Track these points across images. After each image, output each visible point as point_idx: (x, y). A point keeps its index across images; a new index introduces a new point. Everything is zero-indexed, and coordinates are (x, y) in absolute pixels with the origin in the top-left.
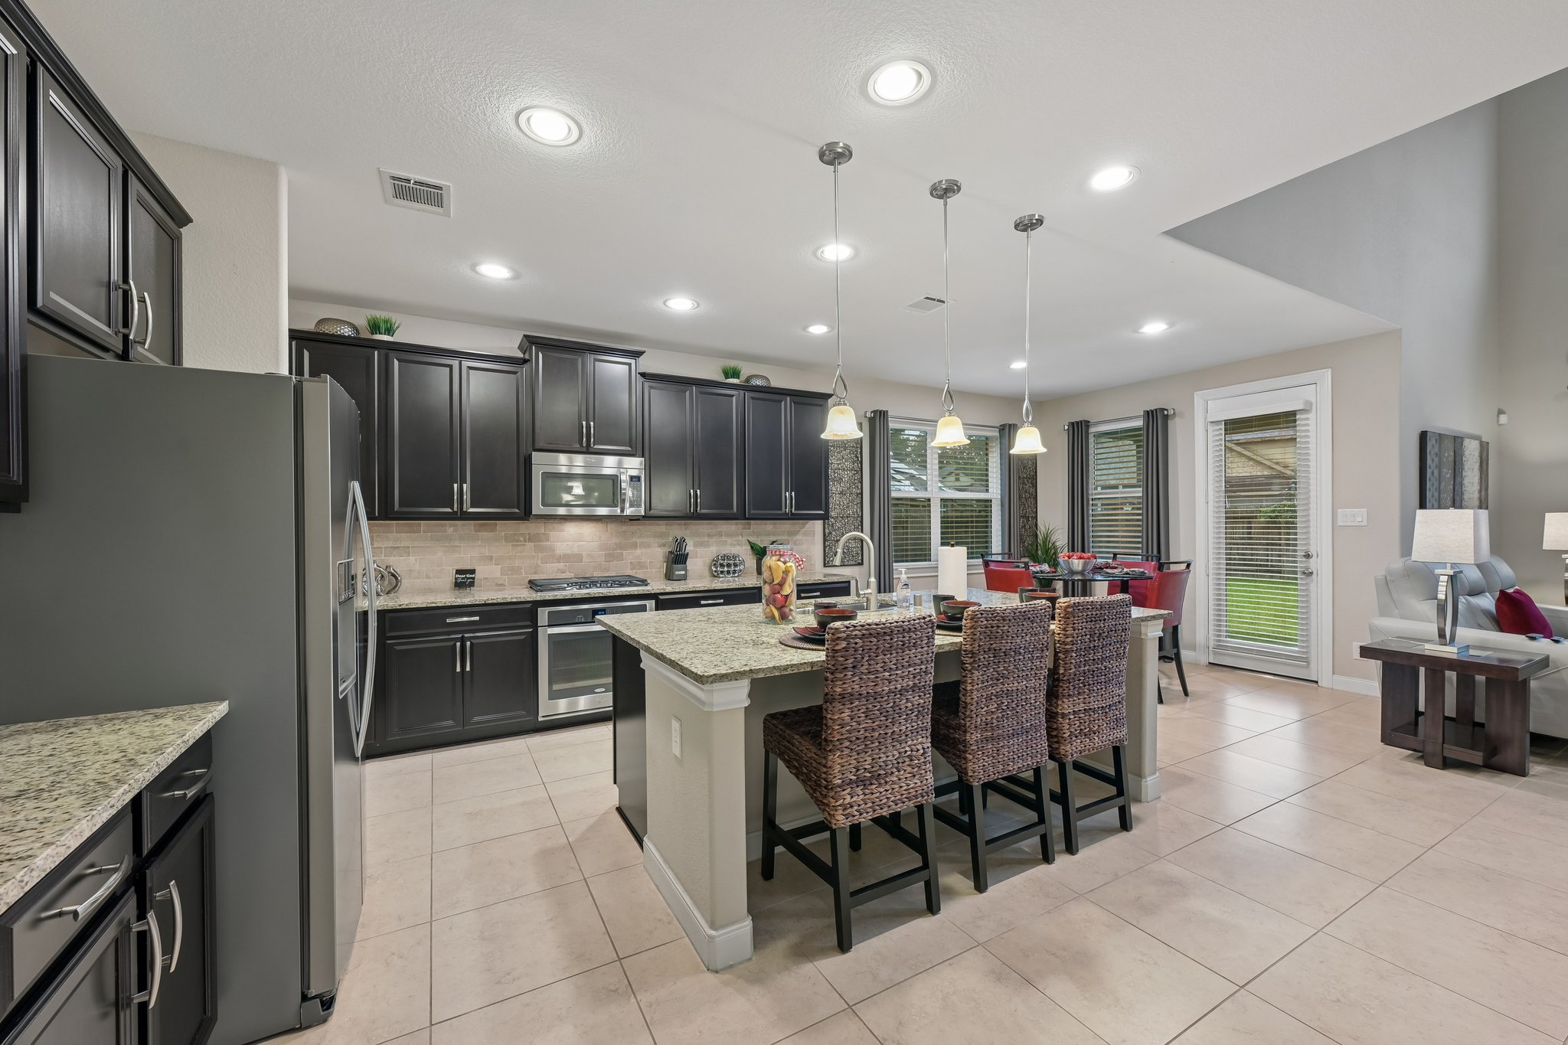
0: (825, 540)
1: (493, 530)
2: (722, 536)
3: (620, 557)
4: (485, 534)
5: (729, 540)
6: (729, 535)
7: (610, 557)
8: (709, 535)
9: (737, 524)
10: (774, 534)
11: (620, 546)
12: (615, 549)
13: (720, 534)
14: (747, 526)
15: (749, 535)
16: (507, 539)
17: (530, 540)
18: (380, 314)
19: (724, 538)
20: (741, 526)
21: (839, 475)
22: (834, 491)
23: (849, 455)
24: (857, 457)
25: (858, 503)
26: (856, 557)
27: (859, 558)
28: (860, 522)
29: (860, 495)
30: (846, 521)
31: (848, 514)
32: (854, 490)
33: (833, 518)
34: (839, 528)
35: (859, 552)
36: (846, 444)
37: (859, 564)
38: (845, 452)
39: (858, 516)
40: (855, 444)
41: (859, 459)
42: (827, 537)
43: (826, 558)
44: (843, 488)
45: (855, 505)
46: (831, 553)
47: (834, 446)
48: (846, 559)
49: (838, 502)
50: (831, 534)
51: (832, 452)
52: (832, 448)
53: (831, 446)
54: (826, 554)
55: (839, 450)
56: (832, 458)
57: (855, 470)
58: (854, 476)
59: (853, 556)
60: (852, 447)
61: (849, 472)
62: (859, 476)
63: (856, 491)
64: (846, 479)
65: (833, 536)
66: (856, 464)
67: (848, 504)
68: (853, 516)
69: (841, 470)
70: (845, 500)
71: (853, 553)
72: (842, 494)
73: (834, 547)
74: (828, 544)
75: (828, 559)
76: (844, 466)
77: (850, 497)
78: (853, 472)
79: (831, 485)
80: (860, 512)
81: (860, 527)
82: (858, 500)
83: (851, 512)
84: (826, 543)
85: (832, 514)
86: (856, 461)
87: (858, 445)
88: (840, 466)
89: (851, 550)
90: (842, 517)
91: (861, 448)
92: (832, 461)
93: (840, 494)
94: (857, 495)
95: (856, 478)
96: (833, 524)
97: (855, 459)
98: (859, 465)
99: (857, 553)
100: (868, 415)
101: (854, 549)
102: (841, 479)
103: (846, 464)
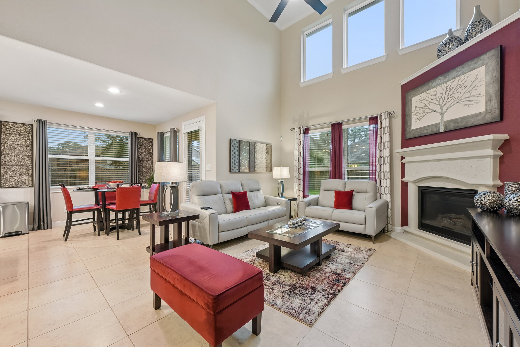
21: (14, 147)
22: (9, 154)
23: (22, 138)
24: (29, 140)
25: (29, 160)
26: (28, 184)
27: (30, 184)
28: (31, 168)
29: (31, 156)
30: (20, 167)
31: (21, 164)
32: (26, 154)
33: (8, 166)
34: (13, 170)
35: (30, 181)
36: (19, 133)
37: (30, 187)
38: (18, 137)
39: (30, 165)
40: (27, 134)
41: (31, 140)
42: (4, 174)
43: (3, 184)
44: (17, 153)
45: (27, 160)
46: (7, 182)
47: (10, 134)
48: (20, 184)
49: (13, 159)
50: (6, 173)
51: (8, 136)
52: (8, 134)
53: (8, 133)
54: (2, 182)
55: (14, 135)
56: (8, 139)
57: (28, 145)
58: (26, 148)
59: (25, 183)
60: (25, 135)
61: (22, 146)
62: (31, 148)
63: (28, 154)
64: (20, 149)
65: (9, 174)
66: (28, 142)
67: (21, 160)
68: (25, 165)
69: (15, 144)
70: (19, 158)
71: (25, 182)
72: (16, 155)
73: (9, 179)
74: (4, 178)
75: (4, 185)
76: (18, 143)
77: (23, 157)
78: (25, 146)
79: (7, 151)
80: (31, 164)
81: (31, 170)
82: (30, 158)
83: (23, 164)
84: (3, 177)
85: (8, 164)
86: (28, 141)
87: (29, 134)
88: (14, 143)
89: (23, 181)
90: (16, 166)
91: (32, 136)
92: (8, 140)
93: (15, 155)
94: (29, 156)
95: (28, 149)
96: (9, 169)
97: (27, 140)
98: (31, 143)
99: (29, 182)
100: (36, 121)
101: (26, 180)
102: (16, 148)
103: (20, 142)
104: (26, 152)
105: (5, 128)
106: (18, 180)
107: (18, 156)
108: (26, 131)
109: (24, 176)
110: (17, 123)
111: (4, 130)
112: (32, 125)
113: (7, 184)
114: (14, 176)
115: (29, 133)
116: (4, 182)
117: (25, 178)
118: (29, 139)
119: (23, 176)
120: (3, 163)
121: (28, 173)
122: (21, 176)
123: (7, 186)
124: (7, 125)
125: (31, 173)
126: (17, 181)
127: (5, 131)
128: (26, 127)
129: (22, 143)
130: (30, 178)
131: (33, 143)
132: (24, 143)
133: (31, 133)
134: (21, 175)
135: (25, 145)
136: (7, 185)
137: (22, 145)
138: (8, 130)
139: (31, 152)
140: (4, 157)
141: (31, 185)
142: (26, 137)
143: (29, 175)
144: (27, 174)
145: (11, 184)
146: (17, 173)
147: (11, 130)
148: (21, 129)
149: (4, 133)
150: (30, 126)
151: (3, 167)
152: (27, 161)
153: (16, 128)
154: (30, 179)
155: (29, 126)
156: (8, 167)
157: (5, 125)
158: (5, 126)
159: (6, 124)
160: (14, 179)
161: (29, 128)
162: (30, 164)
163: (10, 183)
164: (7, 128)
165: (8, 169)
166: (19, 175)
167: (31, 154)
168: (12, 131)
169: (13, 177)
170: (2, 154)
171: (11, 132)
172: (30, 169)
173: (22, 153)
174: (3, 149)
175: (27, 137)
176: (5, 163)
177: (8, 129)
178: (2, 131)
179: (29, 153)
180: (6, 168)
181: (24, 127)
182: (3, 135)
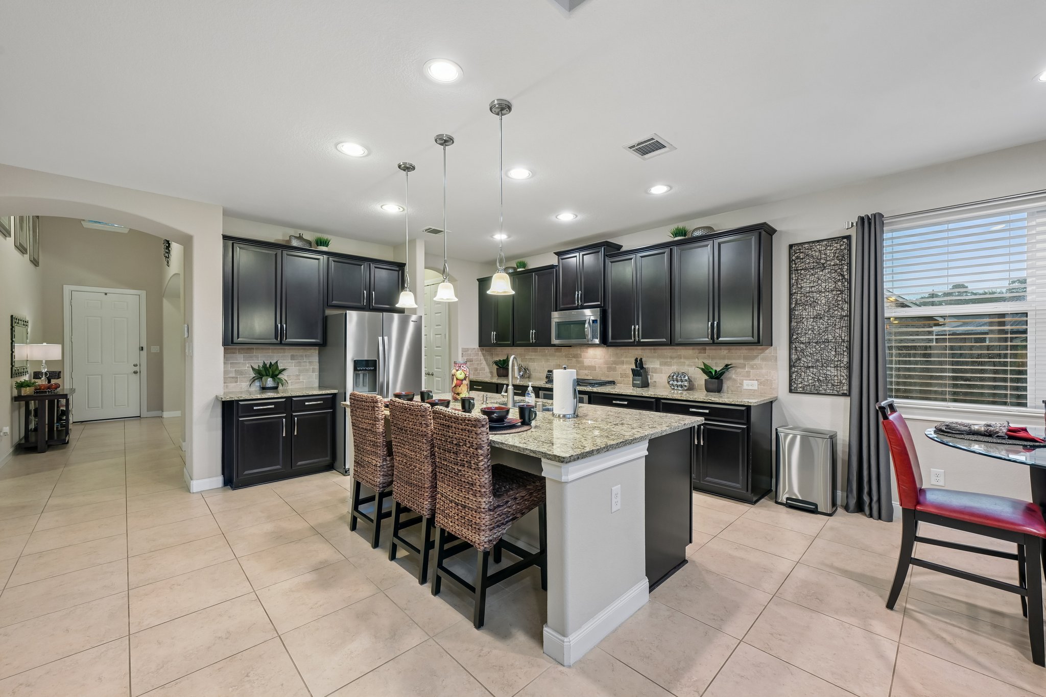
0: (791, 367)
1: (560, 352)
2: (681, 358)
3: (614, 369)
4: (557, 354)
5: (687, 362)
6: (687, 358)
7: (610, 369)
8: (671, 358)
9: (693, 349)
10: (729, 358)
11: (615, 363)
12: (612, 364)
13: (680, 357)
14: (702, 351)
15: (704, 358)
16: (567, 356)
17: (574, 357)
18: (519, 260)
19: (682, 360)
20: (697, 351)
21: (812, 299)
22: (804, 316)
23: (828, 275)
24: (843, 276)
25: (843, 327)
26: (838, 387)
27: (844, 388)
28: (847, 347)
29: (846, 318)
30: (822, 346)
31: (825, 339)
32: (836, 312)
33: (803, 343)
34: (811, 354)
35: (844, 381)
36: (823, 264)
37: (844, 395)
38: (821, 273)
39: (843, 341)
40: (838, 262)
41: (846, 277)
42: (795, 363)
43: (793, 384)
44: (818, 312)
45: (838, 329)
46: (800, 380)
47: (805, 269)
48: (823, 387)
49: (810, 327)
50: (800, 359)
51: (802, 276)
52: (803, 272)
53: (802, 270)
54: (792, 379)
55: (812, 272)
56: (802, 282)
57: (839, 291)
58: (836, 297)
59: (833, 385)
60: (834, 265)
61: (828, 294)
62: (845, 296)
63: (839, 314)
64: (823, 301)
65: (803, 363)
66: (840, 283)
67: (826, 328)
68: (833, 341)
69: (815, 292)
70: (821, 324)
71: (833, 382)
72: (816, 318)
73: (803, 374)
74: (796, 370)
75: (795, 386)
76: (820, 287)
77: (829, 321)
78: (834, 293)
79: (800, 310)
80: (846, 337)
81: (845, 354)
82: (844, 323)
83: (830, 337)
84: (793, 369)
85: (802, 339)
86: (839, 280)
87: (843, 262)
88: (813, 289)
89: (830, 378)
90: (816, 343)
91: (850, 264)
92: (802, 285)
93: (813, 318)
94: (842, 317)
95: (840, 299)
96: (803, 349)
97: (838, 278)
98: (846, 284)
99: (841, 382)
100: (855, 224)
101: (836, 378)
102: (816, 302)
103: (823, 285)
104: (837, 308)
105: (798, 258)
106: (820, 378)
107: (821, 318)
108: (837, 255)
109: (831, 367)
110: (818, 241)
111: (796, 264)
112: (848, 238)
113: (800, 385)
114: (812, 367)
115: (842, 260)
116: (795, 379)
117: (833, 372)
118: (842, 273)
119: (829, 368)
120: (794, 337)
121: (840, 361)
122: (826, 367)
123: (801, 389)
124: (802, 251)
125: (846, 359)
126: (819, 380)
127: (797, 266)
128: (836, 245)
129: (827, 287)
130: (845, 372)
131: (850, 283)
132: (831, 286)
133: (846, 258)
134: (825, 365)
135: (834, 290)
136: (801, 387)
137: (829, 291)
138: (803, 262)
139: (846, 306)
140: (796, 324)
141: (846, 392)
142: (836, 271)
143: (842, 365)
144: (836, 363)
145: (807, 385)
146: (817, 360)
147: (808, 261)
148: (825, 254)
149: (797, 270)
150: (845, 240)
151: (794, 346)
152: (837, 331)
153: (817, 254)
154: (844, 375)
155: (842, 243)
156: (802, 346)
157: (798, 251)
158: (798, 254)
159: (800, 249)
160: (813, 373)
161: (843, 247)
162: (843, 338)
163: (806, 383)
164: (801, 257)
165: (802, 351)
166: (823, 366)
167: (846, 312)
168: (809, 263)
169: (811, 369)
170: (793, 317)
171: (807, 266)
172: (845, 349)
173: (828, 311)
174: (793, 306)
175: (839, 270)
176: (797, 338)
177: (802, 259)
178: (794, 266)
179: (842, 309)
180: (799, 349)
181: (832, 248)
182: (794, 276)
